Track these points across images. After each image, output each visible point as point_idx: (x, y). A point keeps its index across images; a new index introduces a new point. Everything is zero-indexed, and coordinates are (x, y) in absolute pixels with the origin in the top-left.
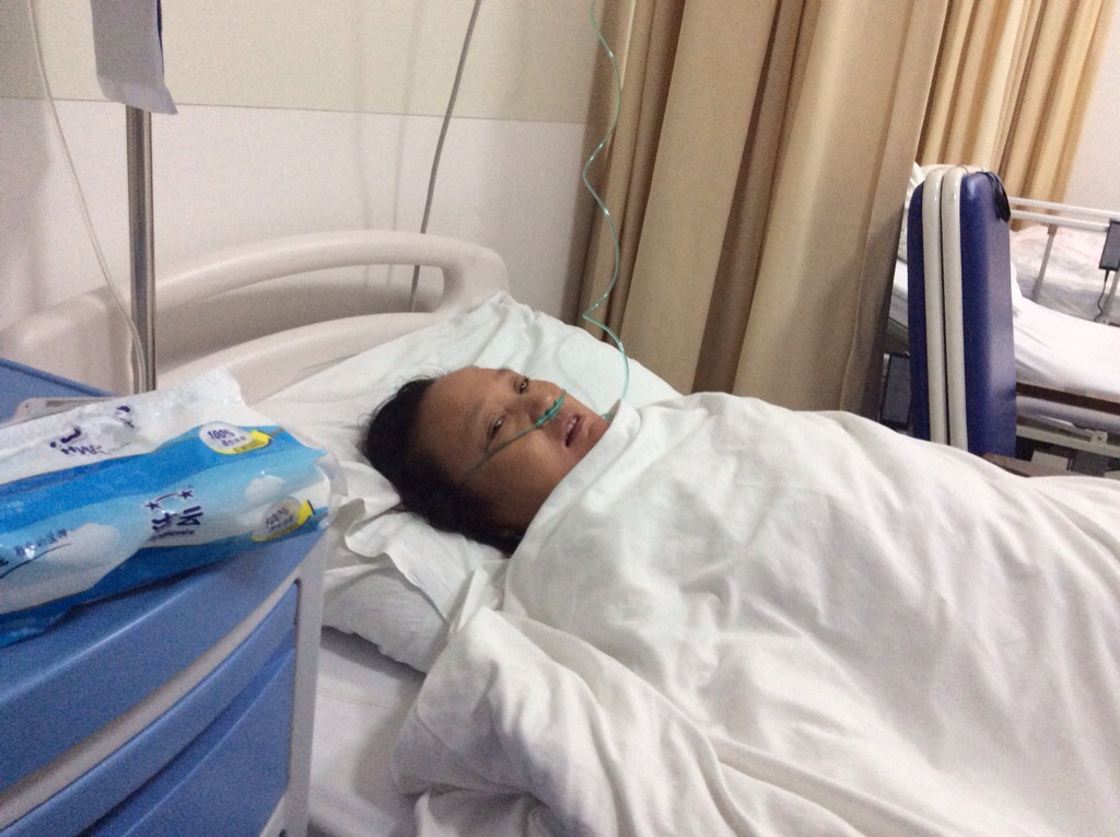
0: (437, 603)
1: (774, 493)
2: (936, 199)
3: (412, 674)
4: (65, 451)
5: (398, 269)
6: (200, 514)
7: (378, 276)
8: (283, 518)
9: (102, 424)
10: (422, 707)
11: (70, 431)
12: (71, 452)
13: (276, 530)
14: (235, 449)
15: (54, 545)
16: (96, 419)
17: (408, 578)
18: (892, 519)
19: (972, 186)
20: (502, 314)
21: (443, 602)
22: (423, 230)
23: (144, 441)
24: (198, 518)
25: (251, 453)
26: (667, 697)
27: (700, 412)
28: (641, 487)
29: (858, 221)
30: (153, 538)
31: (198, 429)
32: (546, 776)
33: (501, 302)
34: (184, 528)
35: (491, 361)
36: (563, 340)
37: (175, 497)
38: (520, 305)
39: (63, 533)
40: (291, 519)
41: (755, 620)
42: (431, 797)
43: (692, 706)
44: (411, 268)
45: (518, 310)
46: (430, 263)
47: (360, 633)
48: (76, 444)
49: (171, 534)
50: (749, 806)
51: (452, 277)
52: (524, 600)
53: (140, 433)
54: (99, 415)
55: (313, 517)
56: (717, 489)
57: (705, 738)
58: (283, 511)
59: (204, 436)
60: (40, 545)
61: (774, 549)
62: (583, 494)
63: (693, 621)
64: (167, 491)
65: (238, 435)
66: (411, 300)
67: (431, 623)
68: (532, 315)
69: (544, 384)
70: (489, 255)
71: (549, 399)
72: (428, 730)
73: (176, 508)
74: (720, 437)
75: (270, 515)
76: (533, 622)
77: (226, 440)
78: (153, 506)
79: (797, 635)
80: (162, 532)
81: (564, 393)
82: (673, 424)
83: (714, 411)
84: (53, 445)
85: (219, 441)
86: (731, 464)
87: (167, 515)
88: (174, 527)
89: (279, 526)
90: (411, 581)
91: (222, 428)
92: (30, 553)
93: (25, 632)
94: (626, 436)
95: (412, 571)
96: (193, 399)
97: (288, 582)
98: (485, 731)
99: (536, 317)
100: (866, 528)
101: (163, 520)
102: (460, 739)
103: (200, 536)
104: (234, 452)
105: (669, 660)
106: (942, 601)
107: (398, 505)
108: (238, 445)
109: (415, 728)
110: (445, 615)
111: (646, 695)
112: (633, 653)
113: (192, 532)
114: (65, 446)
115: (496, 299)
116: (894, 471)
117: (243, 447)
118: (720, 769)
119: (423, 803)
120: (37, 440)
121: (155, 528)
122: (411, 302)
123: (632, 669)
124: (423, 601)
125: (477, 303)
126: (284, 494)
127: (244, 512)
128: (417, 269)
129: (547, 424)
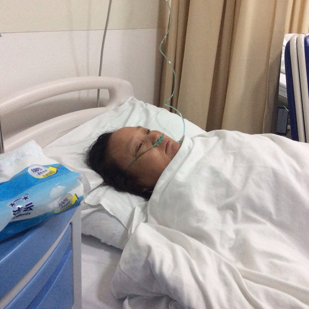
0: (122, 221)
3: (117, 250)
5: (90, 90)
6: (33, 206)
7: (84, 94)
8: (66, 202)
10: (122, 265)
13: (62, 209)
14: (43, 176)
17: (109, 212)
18: (297, 175)
20: (133, 105)
21: (124, 221)
22: (100, 75)
23: (6, 176)
24: (31, 208)
25: (50, 177)
26: (217, 252)
27: (216, 138)
30: (14, 218)
31: (27, 169)
33: (132, 100)
34: (26, 212)
35: (132, 123)
36: (158, 113)
37: (22, 199)
38: (139, 101)
40: (69, 202)
41: (248, 219)
42: (129, 299)
43: (228, 256)
44: (97, 90)
45: (139, 103)
46: (105, 88)
51: (112, 93)
52: (156, 218)
53: (3, 173)
55: (78, 200)
57: (235, 268)
58: (66, 200)
59: (29, 171)
63: (224, 221)
64: (17, 197)
65: (44, 170)
68: (144, 105)
70: (126, 83)
71: (158, 136)
73: (22, 204)
74: (226, 147)
75: (60, 202)
77: (39, 172)
78: (12, 205)
80: (18, 214)
81: (163, 134)
82: (206, 144)
83: (221, 137)
85: (36, 173)
86: (232, 158)
87: (19, 208)
88: (22, 212)
89: (65, 206)
90: (112, 214)
91: (37, 167)
95: (111, 210)
96: (23, 155)
97: (68, 225)
99: (146, 105)
100: (288, 179)
101: (17, 210)
103: (33, 214)
104: (44, 177)
105: (217, 238)
107: (103, 183)
108: (44, 174)
109: (120, 274)
110: (125, 226)
113: (29, 213)
115: (129, 99)
116: (295, 156)
117: (47, 175)
118: (244, 281)
119: (126, 302)
121: (14, 214)
122: (97, 103)
123: (202, 242)
124: (117, 221)
125: (123, 101)
126: (65, 193)
127: (50, 202)
128: (99, 90)
129: (158, 145)
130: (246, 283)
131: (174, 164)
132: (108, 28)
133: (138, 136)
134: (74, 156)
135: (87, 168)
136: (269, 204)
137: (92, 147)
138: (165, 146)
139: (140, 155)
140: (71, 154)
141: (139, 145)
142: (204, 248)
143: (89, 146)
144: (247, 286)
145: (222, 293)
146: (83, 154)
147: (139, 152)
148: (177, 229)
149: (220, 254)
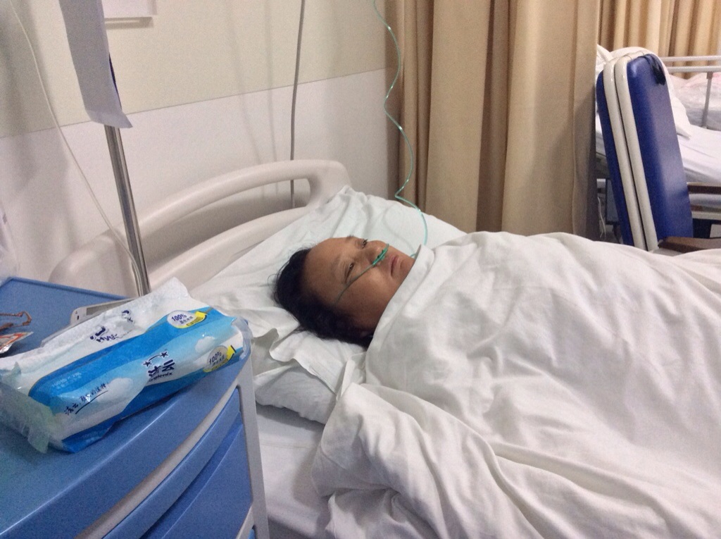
0: (328, 384)
1: (517, 292)
2: (612, 80)
3: (318, 426)
4: (99, 341)
5: (280, 184)
6: (173, 364)
7: (269, 190)
8: (219, 358)
9: (116, 322)
10: (324, 447)
11: (99, 329)
12: (102, 340)
13: (216, 365)
14: (187, 325)
15: (99, 393)
16: (111, 319)
17: (308, 370)
18: (592, 297)
19: (634, 68)
20: (347, 200)
21: (331, 382)
22: (292, 158)
23: (139, 328)
25: (196, 325)
26: (464, 421)
27: (472, 246)
28: (437, 300)
29: (566, 101)
30: (151, 380)
31: (166, 316)
32: (396, 476)
33: (346, 193)
34: (166, 372)
35: (343, 233)
36: (387, 210)
37: (159, 356)
38: (357, 193)
39: (103, 385)
40: (223, 357)
41: (514, 369)
42: (336, 496)
44: (289, 182)
45: (356, 196)
46: (303, 177)
47: (286, 406)
48: (104, 335)
49: (160, 376)
50: (514, 479)
51: (314, 183)
52: (379, 377)
53: (136, 324)
54: (114, 316)
55: (236, 354)
56: (483, 294)
57: (487, 443)
58: (218, 354)
59: (170, 320)
60: (93, 394)
61: (520, 325)
62: (403, 308)
63: (476, 375)
64: (153, 354)
65: (188, 317)
66: (292, 200)
67: (326, 395)
68: (365, 197)
69: (376, 242)
70: (336, 164)
71: (379, 249)
72: (329, 459)
73: (160, 363)
74: (485, 261)
75: (211, 358)
76: (383, 387)
77: (182, 320)
78: (147, 364)
79: (540, 374)
80: (157, 375)
81: (388, 246)
82: (455, 255)
83: (480, 244)
84: (92, 338)
85: (179, 322)
86: (491, 276)
87: (156, 367)
88: (161, 373)
89: (217, 362)
90: (312, 373)
91: (179, 313)
92: (88, 400)
93: (93, 439)
94: (426, 269)
95: (311, 367)
96: (162, 299)
97: (232, 389)
98: (360, 455)
99: (368, 198)
100: (576, 305)
101: (153, 371)
102: (347, 461)
103: (176, 375)
104: (188, 327)
105: (464, 401)
106: (625, 343)
107: (299, 327)
108: (189, 322)
109: (321, 459)
110: (333, 390)
111: (452, 422)
112: (442, 399)
113: (171, 374)
114: (98, 338)
115: (342, 192)
117: (192, 323)
118: (496, 460)
119: (332, 500)
120: (83, 337)
121: (150, 375)
122: (293, 202)
123: (443, 409)
124: (319, 383)
125: (331, 196)
126: (217, 345)
127: (196, 359)
128: (292, 182)
129: (379, 263)
130: (500, 463)
131: (403, 292)
132: (299, 82)
133: (349, 252)
134: (256, 289)
135: (274, 306)
136: (547, 344)
137: (280, 273)
138: (390, 264)
139: (352, 282)
140: (252, 285)
141: (349, 266)
142: (443, 416)
143: (276, 272)
144: (501, 466)
145: (464, 477)
146: (268, 285)
147: (350, 276)
148: (407, 391)
149: (467, 422)
